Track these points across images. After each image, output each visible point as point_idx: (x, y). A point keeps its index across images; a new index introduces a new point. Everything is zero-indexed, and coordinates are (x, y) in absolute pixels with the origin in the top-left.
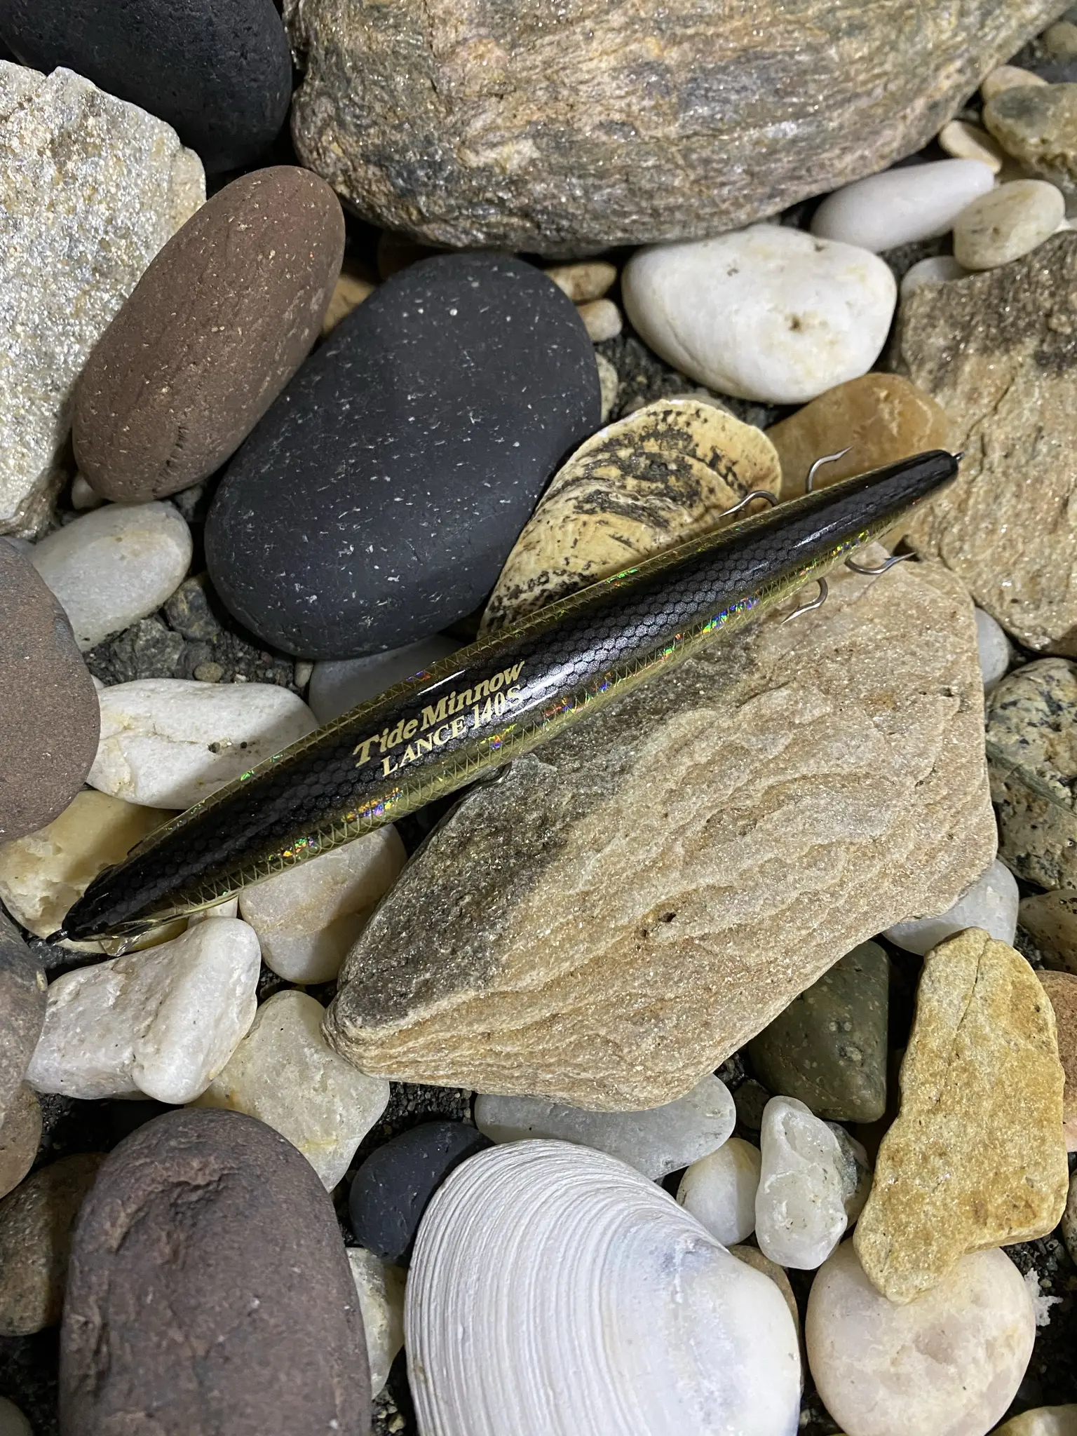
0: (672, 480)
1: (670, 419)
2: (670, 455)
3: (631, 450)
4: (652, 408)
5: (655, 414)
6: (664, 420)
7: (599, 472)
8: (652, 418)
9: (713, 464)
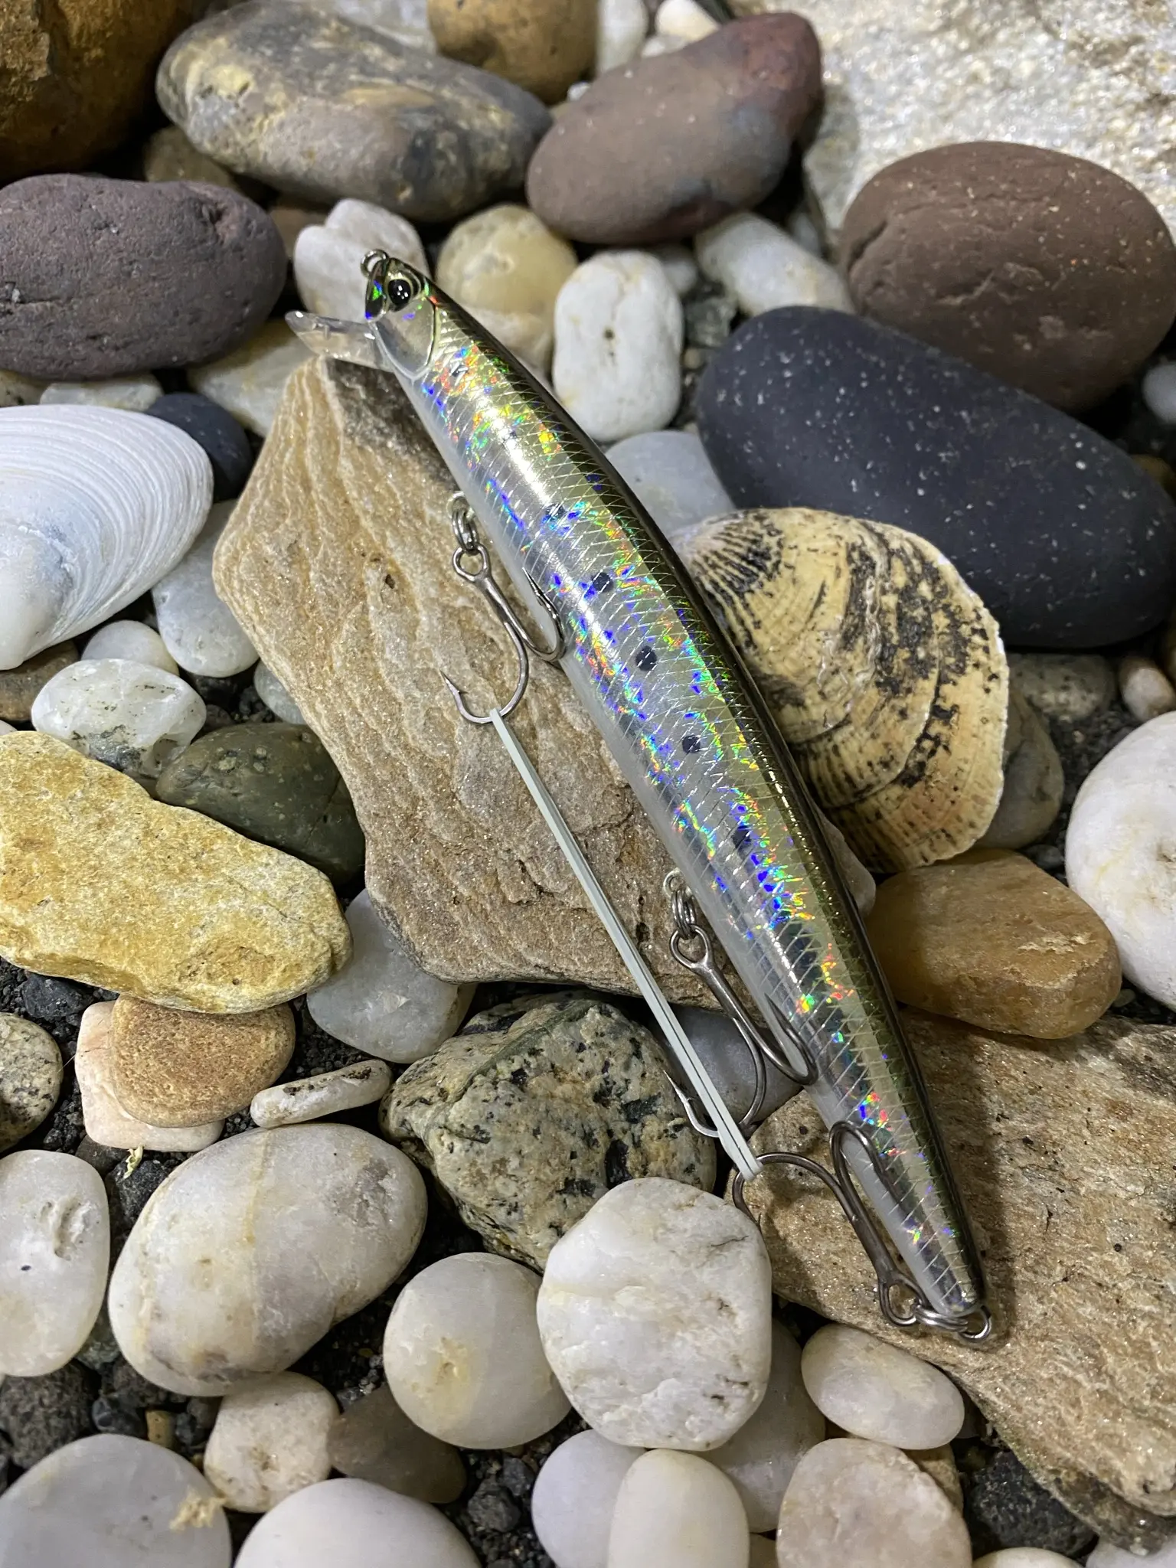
0: (905, 654)
1: (977, 639)
2: (934, 648)
3: (929, 597)
4: (985, 612)
5: (979, 618)
6: (974, 631)
7: (897, 564)
8: (973, 616)
9: (936, 711)
